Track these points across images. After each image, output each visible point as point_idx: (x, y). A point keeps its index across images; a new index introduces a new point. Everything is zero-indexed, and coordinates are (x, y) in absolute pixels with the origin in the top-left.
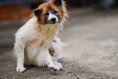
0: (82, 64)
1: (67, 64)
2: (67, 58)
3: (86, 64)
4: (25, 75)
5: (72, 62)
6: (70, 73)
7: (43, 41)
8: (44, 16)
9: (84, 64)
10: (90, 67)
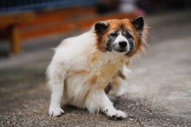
0: (156, 103)
1: (132, 103)
2: (136, 94)
3: (163, 103)
4: (60, 121)
5: (141, 100)
6: (133, 117)
7: (96, 77)
8: (109, 36)
9: (160, 103)
10: (168, 108)
